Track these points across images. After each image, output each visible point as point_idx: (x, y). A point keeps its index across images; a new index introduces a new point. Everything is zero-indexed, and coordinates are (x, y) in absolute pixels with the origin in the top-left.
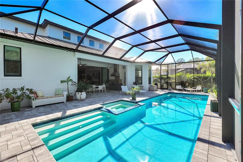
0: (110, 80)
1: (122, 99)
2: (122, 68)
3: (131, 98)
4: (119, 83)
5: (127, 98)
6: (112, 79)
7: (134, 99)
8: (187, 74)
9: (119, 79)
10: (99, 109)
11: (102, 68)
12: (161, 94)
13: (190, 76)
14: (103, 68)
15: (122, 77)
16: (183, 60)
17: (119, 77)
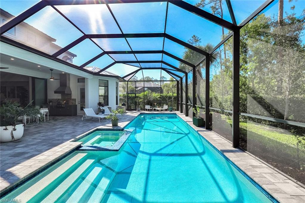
0: (49, 99)
1: (98, 128)
2: (77, 81)
3: (111, 125)
4: (70, 104)
5: (102, 125)
6: (56, 98)
7: (115, 125)
8: (153, 93)
9: (71, 99)
10: (78, 149)
11: (34, 79)
12: (136, 116)
13: (156, 95)
14: (36, 80)
15: (75, 95)
16: (136, 78)
17: (71, 94)
